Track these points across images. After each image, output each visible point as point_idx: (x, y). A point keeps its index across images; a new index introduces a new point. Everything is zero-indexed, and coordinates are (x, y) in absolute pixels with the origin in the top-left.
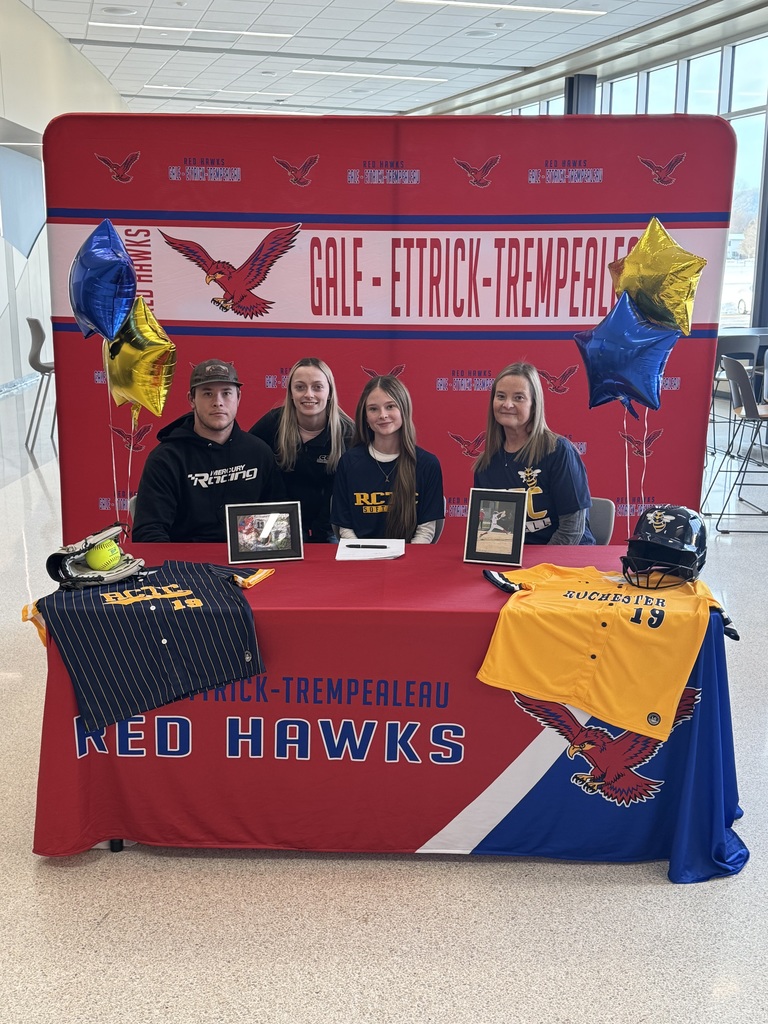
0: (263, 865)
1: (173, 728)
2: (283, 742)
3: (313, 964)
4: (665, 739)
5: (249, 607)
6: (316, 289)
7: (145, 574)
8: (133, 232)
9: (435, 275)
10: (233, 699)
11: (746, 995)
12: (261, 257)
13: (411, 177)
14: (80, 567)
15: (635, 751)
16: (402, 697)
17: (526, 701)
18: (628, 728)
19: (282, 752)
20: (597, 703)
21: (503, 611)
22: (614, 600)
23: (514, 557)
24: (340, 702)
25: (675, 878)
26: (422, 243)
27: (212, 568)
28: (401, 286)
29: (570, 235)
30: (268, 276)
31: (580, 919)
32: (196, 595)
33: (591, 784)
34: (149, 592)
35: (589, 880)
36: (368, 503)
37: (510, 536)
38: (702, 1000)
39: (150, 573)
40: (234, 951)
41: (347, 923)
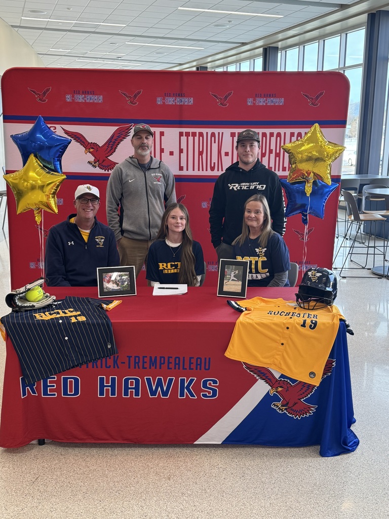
0: (116, 451)
1: (71, 382)
2: (127, 388)
3: (143, 501)
4: (318, 385)
5: (110, 320)
7: (56, 303)
9: (201, 150)
10: (102, 367)
11: (359, 513)
12: (113, 140)
13: (189, 101)
14: (22, 300)
15: (303, 391)
16: (187, 365)
17: (249, 367)
18: (299, 380)
19: (126, 394)
20: (284, 367)
21: (238, 321)
22: (292, 315)
23: (242, 293)
24: (156, 368)
25: (323, 454)
26: (194, 134)
27: (90, 300)
28: (184, 155)
29: (268, 131)
30: (116, 150)
31: (276, 476)
32: (82, 314)
33: (281, 408)
34: (58, 313)
35: (280, 456)
36: (166, 268)
37: (240, 283)
38: (337, 516)
39: (59, 303)
40: (103, 495)
41: (160, 480)
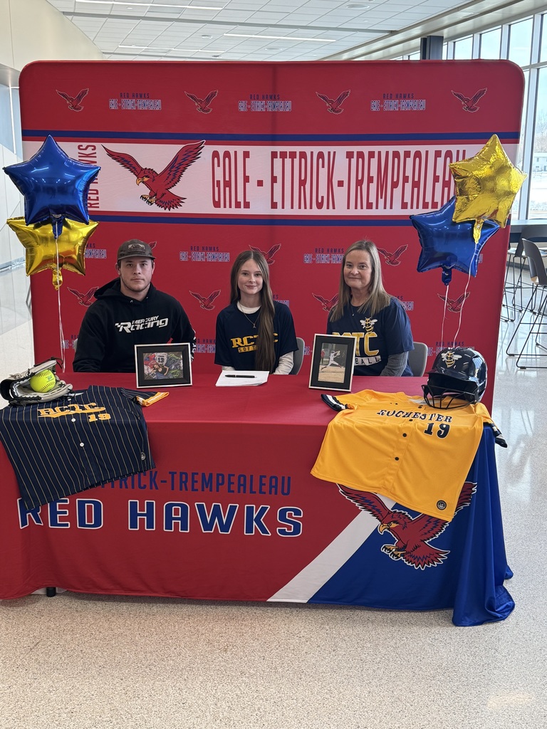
0: (156, 608)
1: (90, 507)
2: (169, 519)
3: (183, 682)
4: (450, 520)
5: (144, 420)
6: (216, 189)
7: (73, 395)
8: (84, 147)
9: (303, 178)
10: (133, 487)
11: (501, 712)
12: (176, 165)
13: (285, 106)
14: (26, 390)
15: (428, 528)
16: (256, 487)
17: (347, 491)
18: (423, 512)
19: (169, 527)
20: (399, 493)
21: (331, 424)
22: (414, 417)
23: (345, 385)
24: (211, 490)
25: (457, 622)
26: (293, 155)
27: (123, 391)
28: (278, 186)
29: (401, 149)
30: (181, 179)
31: (384, 651)
32: (108, 411)
33: (396, 553)
34: (73, 409)
35: (393, 623)
36: (241, 345)
37: (343, 369)
38: (467, 714)
39: (77, 394)
40: (127, 671)
41: (212, 652)
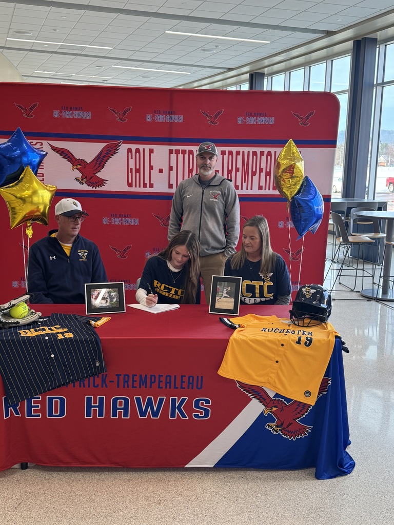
0: (103, 475)
1: (56, 402)
2: (115, 409)
4: (313, 404)
5: (98, 337)
6: (130, 174)
7: (41, 320)
8: (34, 143)
9: (191, 168)
10: (89, 386)
12: (101, 157)
13: (179, 119)
14: (6, 317)
15: (298, 410)
16: (178, 384)
17: (243, 385)
18: (295, 399)
19: (115, 415)
20: (279, 386)
21: (231, 338)
22: (287, 332)
23: (234, 311)
24: (146, 387)
25: (318, 477)
26: (184, 152)
27: (77, 317)
28: (173, 173)
29: (258, 150)
30: (105, 167)
31: (271, 499)
32: (70, 331)
33: (276, 429)
34: (44, 330)
35: (275, 479)
37: (233, 300)
39: (44, 320)
41: (149, 505)
